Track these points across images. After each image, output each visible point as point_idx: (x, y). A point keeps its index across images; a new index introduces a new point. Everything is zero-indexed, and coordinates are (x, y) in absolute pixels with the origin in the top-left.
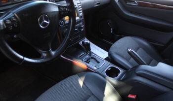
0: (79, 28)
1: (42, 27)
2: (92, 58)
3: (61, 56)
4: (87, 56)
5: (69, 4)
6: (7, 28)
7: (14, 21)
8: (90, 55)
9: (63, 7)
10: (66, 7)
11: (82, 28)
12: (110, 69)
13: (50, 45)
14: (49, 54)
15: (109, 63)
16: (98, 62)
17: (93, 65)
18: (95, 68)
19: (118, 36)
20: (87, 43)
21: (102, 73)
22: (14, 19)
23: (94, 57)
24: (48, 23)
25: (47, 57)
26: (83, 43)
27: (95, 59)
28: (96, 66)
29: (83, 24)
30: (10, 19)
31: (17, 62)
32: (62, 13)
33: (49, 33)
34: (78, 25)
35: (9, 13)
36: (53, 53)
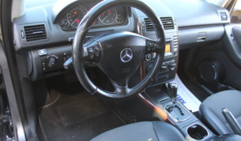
0: (169, 66)
1: (123, 61)
2: (176, 106)
3: (140, 95)
4: (171, 103)
5: (159, 40)
6: (89, 56)
7: (96, 50)
8: (174, 103)
9: (151, 42)
10: (155, 42)
11: (173, 67)
12: (195, 127)
13: (127, 81)
14: (124, 91)
15: (197, 119)
16: (182, 114)
17: (174, 116)
18: (176, 121)
19: (223, 85)
20: (174, 87)
21: (183, 130)
22: (97, 49)
23: (179, 106)
24: (131, 57)
25: (120, 93)
26: (169, 85)
27: (179, 109)
28: (177, 119)
29: (175, 62)
30: (93, 47)
31: (89, 91)
32: (148, 49)
33: (129, 69)
34: (168, 62)
35: (94, 41)
36: (129, 90)
